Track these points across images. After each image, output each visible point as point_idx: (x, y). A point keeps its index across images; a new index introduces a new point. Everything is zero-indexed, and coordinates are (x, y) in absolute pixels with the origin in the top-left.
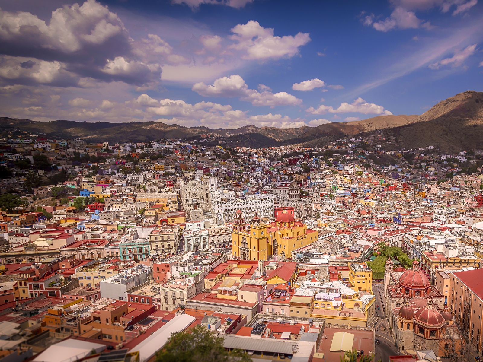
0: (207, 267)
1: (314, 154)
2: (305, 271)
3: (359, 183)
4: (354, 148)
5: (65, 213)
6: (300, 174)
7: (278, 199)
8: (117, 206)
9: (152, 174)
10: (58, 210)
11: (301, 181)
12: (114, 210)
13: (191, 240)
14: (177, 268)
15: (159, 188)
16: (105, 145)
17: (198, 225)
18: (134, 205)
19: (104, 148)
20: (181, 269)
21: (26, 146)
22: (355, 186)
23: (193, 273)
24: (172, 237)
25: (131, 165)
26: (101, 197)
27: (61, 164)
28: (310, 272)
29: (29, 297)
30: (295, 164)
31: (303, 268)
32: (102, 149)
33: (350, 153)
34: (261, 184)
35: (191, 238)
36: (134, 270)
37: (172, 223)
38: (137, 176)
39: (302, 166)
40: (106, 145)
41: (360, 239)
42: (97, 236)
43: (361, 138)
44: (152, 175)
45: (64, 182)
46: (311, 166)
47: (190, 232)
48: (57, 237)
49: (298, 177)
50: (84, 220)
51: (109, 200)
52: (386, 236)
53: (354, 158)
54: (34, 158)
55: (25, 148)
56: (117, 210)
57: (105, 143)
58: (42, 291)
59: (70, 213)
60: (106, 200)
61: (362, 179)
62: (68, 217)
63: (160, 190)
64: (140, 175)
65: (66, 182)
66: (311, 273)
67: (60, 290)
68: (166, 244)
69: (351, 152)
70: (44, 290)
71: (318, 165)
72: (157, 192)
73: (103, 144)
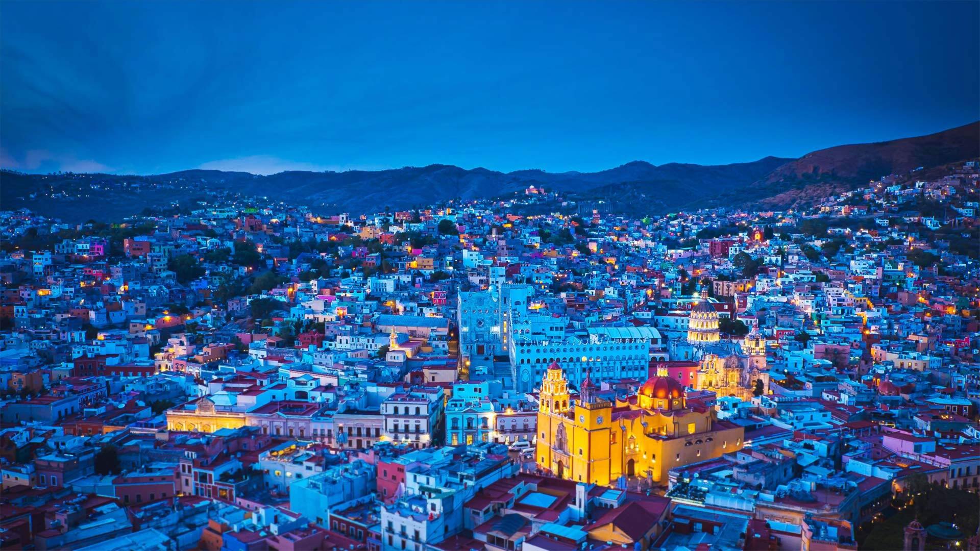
0: (470, 483)
1: (778, 230)
2: (687, 522)
3: (888, 307)
4: (893, 212)
5: (266, 347)
6: (733, 280)
7: (665, 339)
8: (344, 338)
9: (410, 276)
10: (256, 342)
11: (733, 297)
12: (339, 346)
13: (458, 419)
14: (415, 477)
15: (419, 305)
16: (343, 218)
17: (476, 390)
18: (371, 340)
19: (341, 224)
20: (422, 479)
21: (227, 224)
22: (878, 314)
23: (444, 490)
24: (424, 411)
25: (377, 257)
26: (321, 320)
27: (273, 256)
28: (699, 526)
29: (193, 494)
30: (726, 255)
31: (685, 514)
32: (337, 227)
33: (880, 226)
34: (630, 303)
35: (459, 417)
36: (346, 470)
37: (431, 381)
38: (385, 281)
39: (737, 260)
40: (345, 219)
41: (859, 459)
42: (303, 395)
43: (919, 184)
44: (410, 279)
45: (271, 289)
46: (762, 260)
47: (458, 403)
48: (245, 390)
49: (725, 287)
50: (291, 362)
51: (331, 326)
52: (938, 458)
53: (892, 238)
54: (236, 245)
55: (226, 227)
56: (343, 347)
57: (344, 216)
58: (209, 486)
59: (272, 349)
60: (328, 327)
61: (900, 295)
62: (269, 355)
63: (422, 310)
64: (389, 278)
65: (274, 290)
66: (704, 530)
67: (234, 489)
68: (412, 423)
69: (886, 222)
70: (213, 484)
71: (780, 258)
72: (416, 314)
73: (341, 216)
